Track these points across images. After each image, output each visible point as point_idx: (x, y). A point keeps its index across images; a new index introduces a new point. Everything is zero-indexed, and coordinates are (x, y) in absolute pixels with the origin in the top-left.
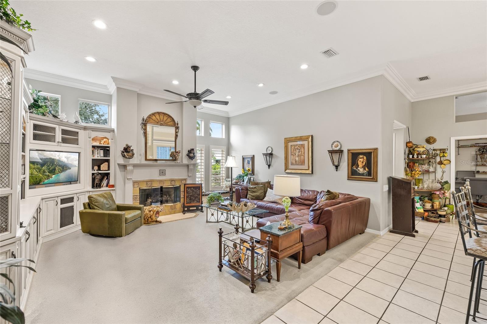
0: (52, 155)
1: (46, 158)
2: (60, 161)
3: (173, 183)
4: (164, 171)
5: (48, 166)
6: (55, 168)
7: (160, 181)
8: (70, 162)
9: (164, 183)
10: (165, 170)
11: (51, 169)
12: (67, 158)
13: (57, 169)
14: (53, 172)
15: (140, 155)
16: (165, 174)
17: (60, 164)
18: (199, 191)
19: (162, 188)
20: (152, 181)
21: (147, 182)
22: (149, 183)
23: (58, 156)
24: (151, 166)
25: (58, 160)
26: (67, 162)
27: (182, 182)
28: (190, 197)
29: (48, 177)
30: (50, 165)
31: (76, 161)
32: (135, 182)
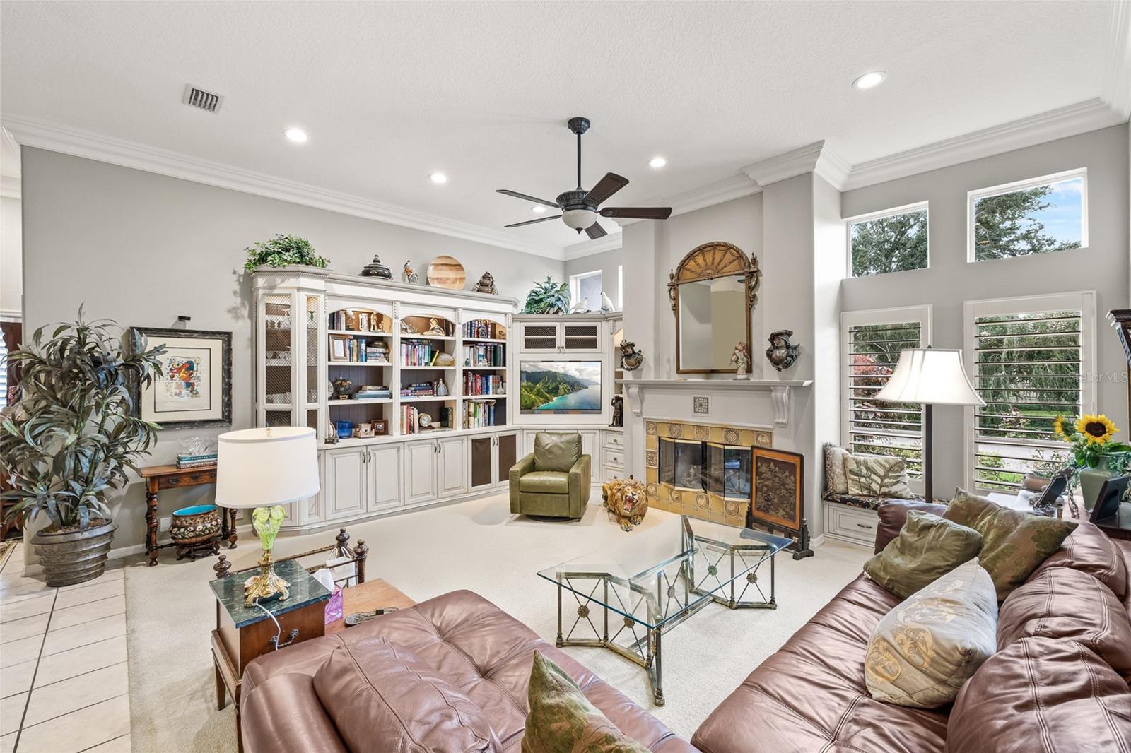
0: (552, 367)
1: (540, 371)
2: (566, 375)
3: (732, 438)
4: (705, 401)
5: (546, 383)
6: (558, 387)
7: (700, 428)
8: (586, 378)
9: (708, 434)
10: (707, 399)
11: (550, 388)
12: (580, 371)
13: (561, 387)
14: (555, 391)
15: (669, 360)
16: (708, 409)
17: (567, 379)
18: (792, 477)
19: (704, 444)
20: (680, 425)
21: (672, 424)
22: (674, 429)
23: (563, 368)
24: (685, 387)
25: (562, 374)
26: (580, 377)
27: (759, 439)
28: (767, 492)
29: (547, 400)
30: (549, 381)
31: (596, 375)
32: (650, 423)
